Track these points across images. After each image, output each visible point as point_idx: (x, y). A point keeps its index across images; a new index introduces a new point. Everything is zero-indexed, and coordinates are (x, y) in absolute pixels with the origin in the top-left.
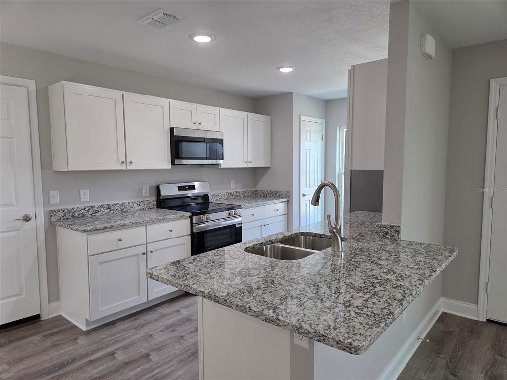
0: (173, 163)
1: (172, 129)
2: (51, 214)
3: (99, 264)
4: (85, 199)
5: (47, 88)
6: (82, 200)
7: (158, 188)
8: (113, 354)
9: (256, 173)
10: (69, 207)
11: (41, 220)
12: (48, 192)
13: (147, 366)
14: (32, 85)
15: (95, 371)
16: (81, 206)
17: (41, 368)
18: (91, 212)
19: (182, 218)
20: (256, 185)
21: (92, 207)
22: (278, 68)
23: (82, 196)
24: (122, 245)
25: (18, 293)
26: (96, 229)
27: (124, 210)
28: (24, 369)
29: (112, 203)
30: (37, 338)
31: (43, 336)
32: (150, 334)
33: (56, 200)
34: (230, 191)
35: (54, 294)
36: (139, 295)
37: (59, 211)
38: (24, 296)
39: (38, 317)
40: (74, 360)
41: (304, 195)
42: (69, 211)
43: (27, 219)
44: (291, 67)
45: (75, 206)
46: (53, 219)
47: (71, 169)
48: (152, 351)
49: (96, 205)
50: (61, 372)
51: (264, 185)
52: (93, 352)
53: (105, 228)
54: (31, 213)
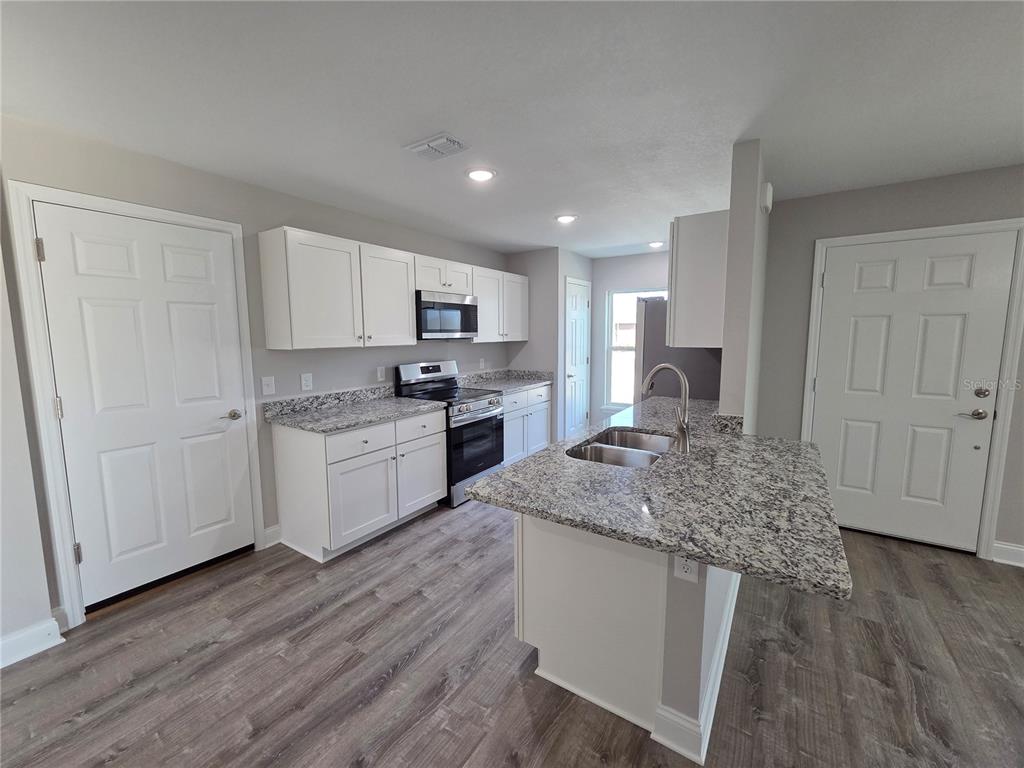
0: (419, 337)
1: (418, 293)
2: (264, 408)
3: (342, 474)
4: (308, 386)
5: (257, 235)
6: (304, 388)
7: (397, 371)
8: (372, 593)
9: (508, 349)
10: (288, 398)
11: (251, 417)
12: (261, 380)
13: (424, 606)
14: (237, 231)
15: (356, 619)
16: (303, 396)
17: (278, 620)
18: (315, 405)
19: (436, 409)
20: (508, 363)
21: (317, 398)
22: (556, 218)
23: (303, 382)
24: (368, 448)
25: (224, 517)
26: (338, 429)
27: (356, 401)
28: (255, 623)
29: (341, 391)
30: (258, 578)
31: (267, 575)
32: (412, 562)
33: (271, 391)
34: (479, 372)
35: (271, 516)
36: (388, 512)
37: (275, 404)
38: (233, 521)
39: (252, 547)
40: (321, 606)
41: (569, 376)
42: (288, 404)
43: (234, 416)
44: (573, 216)
45: (296, 397)
46: (268, 415)
47: (297, 347)
48: (423, 586)
49: (322, 394)
50: (309, 624)
51: (519, 364)
52: (344, 593)
53: (348, 427)
54: (240, 409)
